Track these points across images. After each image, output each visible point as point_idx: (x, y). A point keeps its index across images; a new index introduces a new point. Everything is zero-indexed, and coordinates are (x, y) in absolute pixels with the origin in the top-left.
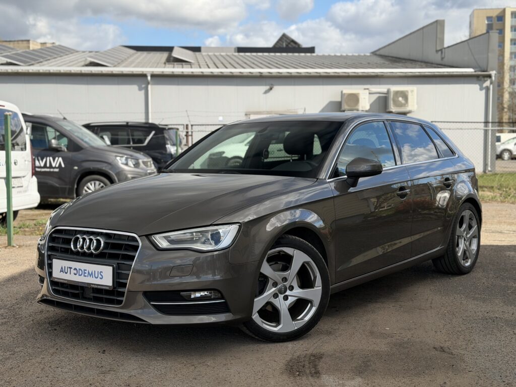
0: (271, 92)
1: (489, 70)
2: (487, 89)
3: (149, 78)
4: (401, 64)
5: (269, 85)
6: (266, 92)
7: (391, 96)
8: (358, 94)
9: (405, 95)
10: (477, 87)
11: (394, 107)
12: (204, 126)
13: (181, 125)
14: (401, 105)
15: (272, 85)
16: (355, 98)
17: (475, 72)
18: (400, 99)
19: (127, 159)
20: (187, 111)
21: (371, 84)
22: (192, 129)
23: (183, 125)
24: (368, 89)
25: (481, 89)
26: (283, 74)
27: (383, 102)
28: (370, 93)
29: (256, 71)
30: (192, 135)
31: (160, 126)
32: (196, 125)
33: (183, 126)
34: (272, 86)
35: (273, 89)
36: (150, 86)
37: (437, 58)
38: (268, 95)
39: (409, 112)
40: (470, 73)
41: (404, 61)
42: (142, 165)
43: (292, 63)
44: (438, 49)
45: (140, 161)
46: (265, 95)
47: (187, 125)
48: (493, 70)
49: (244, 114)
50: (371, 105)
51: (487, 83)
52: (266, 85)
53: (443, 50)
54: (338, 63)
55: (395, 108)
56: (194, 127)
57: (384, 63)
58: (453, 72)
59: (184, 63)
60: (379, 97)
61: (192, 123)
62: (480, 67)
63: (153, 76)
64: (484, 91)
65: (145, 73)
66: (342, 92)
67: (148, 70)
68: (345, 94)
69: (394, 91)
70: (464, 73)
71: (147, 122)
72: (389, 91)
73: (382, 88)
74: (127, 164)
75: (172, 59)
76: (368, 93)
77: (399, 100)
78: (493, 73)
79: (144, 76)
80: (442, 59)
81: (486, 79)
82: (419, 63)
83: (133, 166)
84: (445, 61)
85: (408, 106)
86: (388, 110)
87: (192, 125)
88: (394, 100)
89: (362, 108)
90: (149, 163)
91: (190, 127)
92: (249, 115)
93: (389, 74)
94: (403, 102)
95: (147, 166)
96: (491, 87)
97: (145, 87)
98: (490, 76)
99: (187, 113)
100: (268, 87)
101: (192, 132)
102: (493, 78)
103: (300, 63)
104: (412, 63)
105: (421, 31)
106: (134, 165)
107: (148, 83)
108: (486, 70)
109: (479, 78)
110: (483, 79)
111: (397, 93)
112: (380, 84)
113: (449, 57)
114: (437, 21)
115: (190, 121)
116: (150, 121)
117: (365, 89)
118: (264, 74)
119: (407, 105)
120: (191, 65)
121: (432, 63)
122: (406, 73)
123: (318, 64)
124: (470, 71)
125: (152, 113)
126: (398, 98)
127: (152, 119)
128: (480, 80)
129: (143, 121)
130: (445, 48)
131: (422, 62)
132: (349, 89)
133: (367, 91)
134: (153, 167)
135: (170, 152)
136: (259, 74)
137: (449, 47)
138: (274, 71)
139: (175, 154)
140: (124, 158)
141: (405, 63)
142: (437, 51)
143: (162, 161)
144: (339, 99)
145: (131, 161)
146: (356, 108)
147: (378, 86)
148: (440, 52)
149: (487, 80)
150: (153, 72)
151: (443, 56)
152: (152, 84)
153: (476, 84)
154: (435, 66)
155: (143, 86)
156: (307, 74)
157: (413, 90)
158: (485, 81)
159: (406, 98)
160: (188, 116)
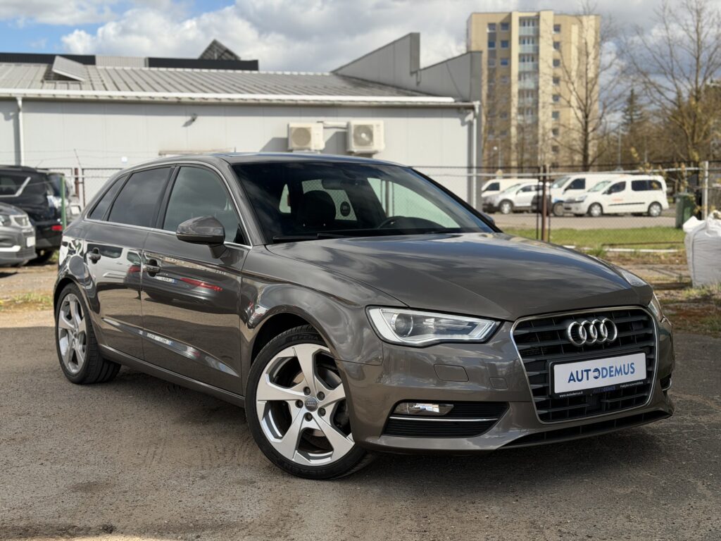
0: (194, 124)
1: (471, 99)
2: (470, 124)
3: (20, 103)
4: (366, 90)
5: (190, 115)
6: (187, 124)
7: (352, 132)
8: (310, 128)
9: (368, 130)
10: (457, 121)
11: (355, 145)
12: (100, 171)
13: (68, 168)
14: (365, 144)
15: (194, 115)
16: (305, 134)
17: (455, 102)
18: (364, 135)
20: (75, 150)
21: (326, 115)
22: (83, 174)
23: (71, 169)
24: (322, 122)
25: (463, 124)
26: (209, 101)
27: (342, 138)
28: (325, 128)
29: (173, 95)
30: (83, 183)
31: (39, 171)
32: (88, 169)
33: (70, 170)
34: (194, 117)
35: (196, 120)
36: (21, 114)
37: (411, 82)
38: (189, 128)
39: (375, 152)
40: (449, 104)
41: (371, 85)
42: (14, 223)
43: (223, 85)
44: (413, 70)
45: (12, 217)
46: (184, 128)
47: (76, 169)
48: (476, 100)
49: (157, 154)
50: (327, 143)
51: (470, 117)
52: (186, 115)
53: (419, 72)
54: (285, 86)
55: (358, 147)
56: (85, 171)
57: (345, 88)
58: (428, 102)
59: (70, 82)
60: (337, 133)
61: (83, 167)
62: (461, 96)
63: (26, 100)
64: (466, 127)
65: (13, 96)
66: (288, 126)
67: (18, 92)
68: (292, 128)
69: (355, 126)
70: (442, 104)
71: (18, 164)
72: (348, 127)
73: (341, 122)
75: (52, 75)
76: (322, 129)
77: (361, 138)
78: (477, 104)
79: (12, 100)
80: (418, 83)
81: (468, 111)
82: (390, 88)
84: (422, 87)
85: (373, 145)
86: (348, 150)
87: (83, 170)
88: (355, 137)
89: (315, 147)
90: (24, 220)
91: (80, 172)
92: (165, 153)
93: (349, 103)
94: (367, 139)
95: (21, 223)
96: (475, 122)
97: (13, 116)
98: (473, 108)
99: (76, 154)
100: (189, 118)
101: (83, 179)
102: (477, 110)
103: (234, 85)
104: (380, 88)
105: (392, 47)
107: (19, 110)
108: (468, 99)
109: (458, 110)
110: (464, 111)
111: (360, 129)
112: (337, 116)
113: (426, 82)
114: (411, 35)
115: (79, 164)
116: (23, 164)
117: (318, 122)
118: (182, 100)
119: (371, 144)
120: (79, 84)
121: (406, 89)
122: (369, 102)
123: (258, 87)
124: (449, 100)
125: (25, 152)
126: (361, 134)
127: (25, 161)
128: (462, 113)
129: (13, 163)
130: (421, 70)
131: (393, 86)
132: (297, 122)
133: (321, 125)
134: (30, 225)
135: (53, 205)
136: (176, 100)
137: (425, 69)
138: (198, 96)
139: (59, 207)
141: (372, 87)
142: (412, 73)
143: (42, 217)
144: (285, 135)
146: (308, 146)
147: (335, 118)
148: (414, 76)
149: (469, 113)
150: (25, 94)
151: (419, 80)
152: (24, 112)
153: (456, 117)
154: (409, 92)
155: (11, 114)
156: (241, 101)
157: (379, 124)
158: (467, 114)
159: (370, 134)
160: (77, 157)
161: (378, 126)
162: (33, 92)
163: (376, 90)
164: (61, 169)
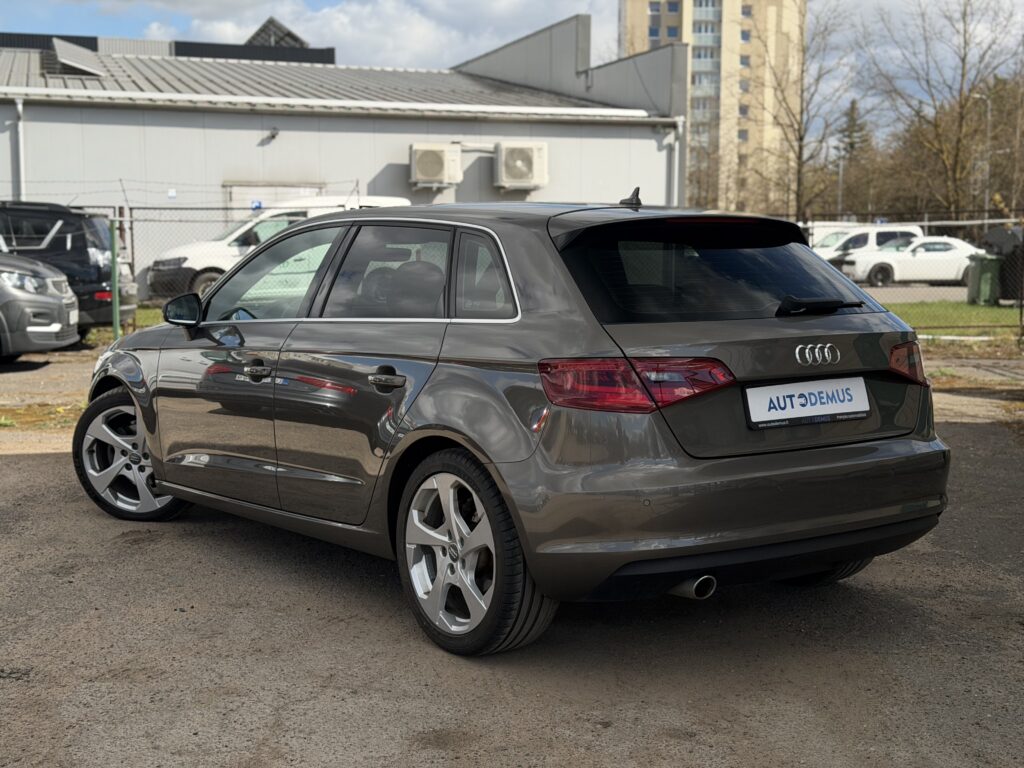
0: (274, 142)
1: (672, 113)
2: (670, 148)
3: (20, 107)
4: (513, 96)
5: (267, 129)
6: (264, 143)
7: (503, 157)
8: (442, 151)
9: (526, 157)
10: (652, 144)
11: (507, 177)
12: (158, 211)
13: (109, 207)
14: (521, 175)
15: (275, 129)
16: (435, 159)
17: (649, 116)
18: (519, 163)
19: (21, 277)
20: (121, 180)
21: (465, 133)
22: (131, 216)
23: (114, 208)
24: (458, 143)
25: (660, 148)
26: (296, 109)
27: (488, 166)
28: (463, 151)
29: (241, 100)
30: (131, 229)
31: (74, 211)
32: (139, 208)
33: (112, 210)
34: (275, 132)
35: (277, 137)
36: (21, 124)
37: (578, 86)
38: (267, 148)
39: (536, 188)
40: (640, 119)
41: (517, 89)
42: (52, 289)
43: (306, 85)
44: (581, 69)
45: (49, 281)
46: (260, 148)
47: (121, 209)
48: (679, 115)
49: (221, 183)
50: (466, 173)
51: (670, 138)
52: (262, 129)
53: (590, 72)
54: (396, 89)
55: (511, 180)
56: (134, 212)
57: (482, 92)
58: (611, 116)
59: (84, 77)
60: (480, 159)
61: (132, 205)
62: (657, 108)
63: (29, 103)
64: (664, 153)
65: (10, 97)
66: (411, 147)
67: (17, 91)
68: (416, 151)
69: (507, 149)
70: (631, 119)
71: (16, 199)
72: (497, 149)
73: (485, 142)
74: (22, 287)
75: (58, 66)
76: (459, 153)
77: (515, 167)
78: (680, 120)
79: (11, 103)
80: (588, 88)
81: (667, 130)
82: (546, 94)
83: (32, 290)
84: (594, 94)
85: (532, 178)
86: (496, 184)
87: (131, 209)
88: (507, 166)
89: (450, 178)
90: (63, 285)
91: (127, 212)
92: (231, 186)
93: (496, 116)
94: (524, 169)
95: (60, 290)
96: (677, 146)
97: (10, 125)
98: (674, 126)
99: (122, 185)
100: (266, 133)
101: (132, 222)
102: (680, 129)
103: (321, 86)
104: (532, 95)
105: (548, 33)
106: (36, 289)
107: (18, 118)
108: (667, 113)
109: (655, 128)
110: (662, 131)
111: (514, 153)
112: (480, 134)
113: (600, 86)
114: (577, 17)
115: (127, 201)
116: (24, 199)
117: (454, 143)
118: (258, 108)
119: (530, 176)
120: (98, 80)
121: (569, 96)
122: (528, 114)
123: (357, 90)
124: (640, 114)
125: (26, 182)
126: (515, 161)
127: (27, 195)
128: (658, 133)
129: (9, 198)
130: (593, 69)
131: (550, 92)
132: (424, 142)
133: (458, 148)
134: (70, 293)
135: (97, 261)
136: (248, 107)
137: (599, 67)
138: (278, 101)
139: (105, 265)
140: (16, 275)
141: (519, 92)
142: (578, 74)
143: (77, 278)
144: (406, 161)
145: (30, 281)
146: (437, 178)
147: (478, 138)
148: (583, 77)
149: (669, 133)
150: (27, 95)
151: (589, 84)
152: (26, 120)
153: (650, 138)
154: (576, 101)
155: (8, 123)
156: (342, 110)
157: (540, 146)
158: (667, 134)
159: (529, 162)
160: (124, 191)
161: (540, 149)
162: (38, 91)
163: (526, 96)
164: (104, 207)
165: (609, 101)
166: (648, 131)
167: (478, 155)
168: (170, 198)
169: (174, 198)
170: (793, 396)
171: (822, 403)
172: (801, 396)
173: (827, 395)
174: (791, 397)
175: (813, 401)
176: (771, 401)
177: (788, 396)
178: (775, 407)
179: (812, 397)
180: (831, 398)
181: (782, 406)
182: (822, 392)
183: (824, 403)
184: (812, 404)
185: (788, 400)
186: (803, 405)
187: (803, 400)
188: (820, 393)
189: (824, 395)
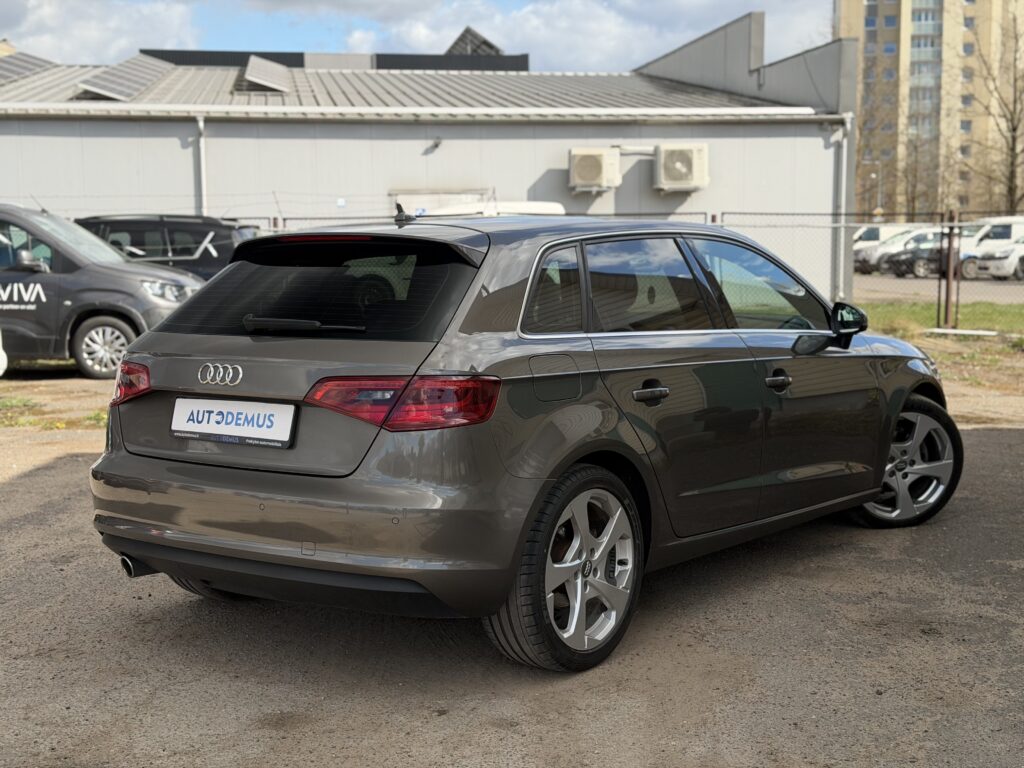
0: (437, 151)
1: (840, 110)
2: (838, 146)
3: (201, 124)
4: (684, 98)
5: (431, 138)
6: (427, 152)
7: (662, 159)
8: (600, 156)
9: (686, 158)
10: (819, 142)
11: (666, 179)
13: (265, 218)
14: (680, 177)
15: (438, 138)
16: (594, 164)
17: (816, 114)
18: (678, 165)
19: (163, 286)
20: (274, 193)
21: (625, 136)
22: (285, 225)
23: (269, 219)
24: (618, 147)
25: (827, 146)
26: (459, 118)
27: (648, 169)
28: (622, 154)
29: (408, 111)
31: (224, 222)
32: (292, 218)
33: (267, 221)
34: (437, 141)
35: (440, 147)
36: (202, 141)
37: (749, 85)
38: (431, 156)
39: (695, 190)
40: (807, 117)
41: (690, 90)
44: (753, 66)
46: (424, 157)
47: (275, 219)
48: (847, 111)
49: (386, 193)
50: (625, 178)
51: (838, 136)
52: (426, 138)
53: (762, 70)
55: (669, 182)
56: (288, 222)
58: (775, 115)
59: (269, 93)
60: (640, 162)
61: (285, 216)
62: (825, 105)
63: (210, 120)
64: (832, 151)
65: (192, 114)
66: (570, 152)
67: (199, 109)
68: (575, 156)
69: (667, 151)
70: (796, 117)
71: (198, 214)
72: (656, 152)
73: (644, 145)
74: (162, 296)
75: (245, 84)
76: (618, 155)
77: (675, 169)
78: (848, 116)
79: (192, 120)
80: (760, 86)
81: (835, 127)
82: (719, 94)
83: (173, 299)
84: (765, 93)
85: (692, 179)
86: (655, 187)
87: (285, 220)
88: (667, 169)
89: (608, 181)
91: (280, 222)
92: (396, 195)
93: (657, 118)
94: (684, 170)
96: (845, 143)
97: (193, 142)
98: (842, 123)
99: (275, 197)
100: (430, 143)
102: (849, 126)
104: (704, 94)
105: (722, 33)
106: (176, 297)
107: (200, 135)
108: (834, 110)
109: (824, 125)
110: (829, 128)
111: (673, 155)
112: (640, 137)
113: (773, 85)
114: (749, 15)
115: (280, 212)
116: (206, 213)
117: (613, 147)
118: (422, 118)
119: (690, 177)
120: (282, 96)
121: (742, 95)
122: (688, 116)
123: (528, 96)
124: (806, 112)
125: (207, 195)
126: (674, 163)
127: (209, 208)
128: (826, 130)
129: (192, 212)
130: (764, 67)
131: (723, 92)
132: (582, 147)
133: (617, 151)
136: (412, 118)
137: (771, 65)
138: (443, 111)
140: (158, 285)
142: (751, 72)
144: (564, 166)
145: (171, 289)
146: (597, 182)
147: (638, 141)
148: (755, 75)
149: (837, 130)
150: (208, 112)
151: (761, 82)
152: (208, 136)
153: (817, 136)
154: (748, 100)
155: (190, 139)
156: (504, 118)
157: (701, 148)
158: (835, 131)
159: (688, 163)
160: (277, 203)
161: (700, 151)
162: (218, 110)
163: (698, 97)
164: (255, 218)
165: (781, 99)
166: (815, 128)
167: (636, 159)
168: (339, 207)
169: (343, 207)
170: (213, 412)
171: (237, 424)
172: (220, 413)
173: (246, 417)
174: (210, 412)
175: (229, 420)
176: (192, 413)
177: (208, 412)
178: (193, 420)
179: (230, 416)
180: (249, 421)
181: (200, 419)
182: (241, 414)
183: (239, 425)
184: (227, 424)
185: (206, 415)
186: (218, 423)
187: (219, 418)
188: (239, 414)
189: (243, 417)
